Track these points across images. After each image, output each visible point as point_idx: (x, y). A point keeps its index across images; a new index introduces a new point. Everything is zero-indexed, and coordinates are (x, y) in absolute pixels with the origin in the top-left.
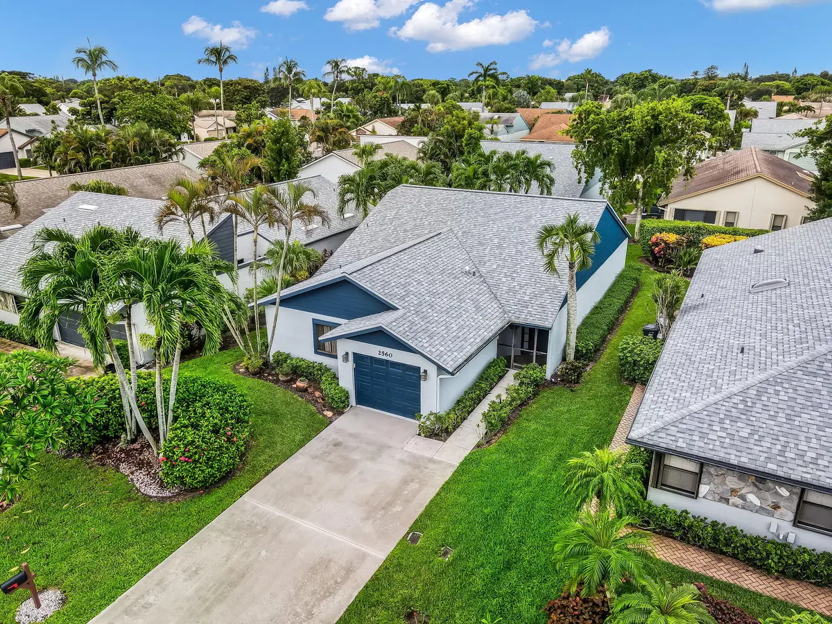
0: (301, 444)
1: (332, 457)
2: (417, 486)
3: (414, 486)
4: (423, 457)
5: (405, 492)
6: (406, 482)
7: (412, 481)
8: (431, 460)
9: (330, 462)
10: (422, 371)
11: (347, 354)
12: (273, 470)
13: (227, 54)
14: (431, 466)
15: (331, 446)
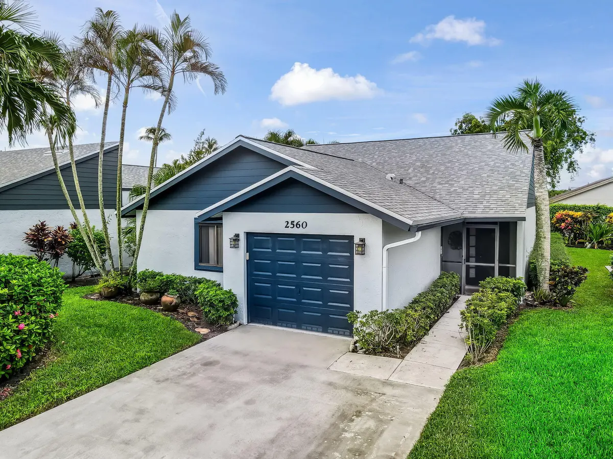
0: (145, 363)
1: (197, 380)
2: (371, 424)
3: (364, 423)
4: (370, 379)
5: (347, 435)
6: (345, 416)
7: (359, 414)
8: (386, 383)
9: (191, 386)
10: (356, 241)
11: (237, 236)
12: (69, 399)
13: (163, 133)
14: (388, 390)
15: (199, 366)
